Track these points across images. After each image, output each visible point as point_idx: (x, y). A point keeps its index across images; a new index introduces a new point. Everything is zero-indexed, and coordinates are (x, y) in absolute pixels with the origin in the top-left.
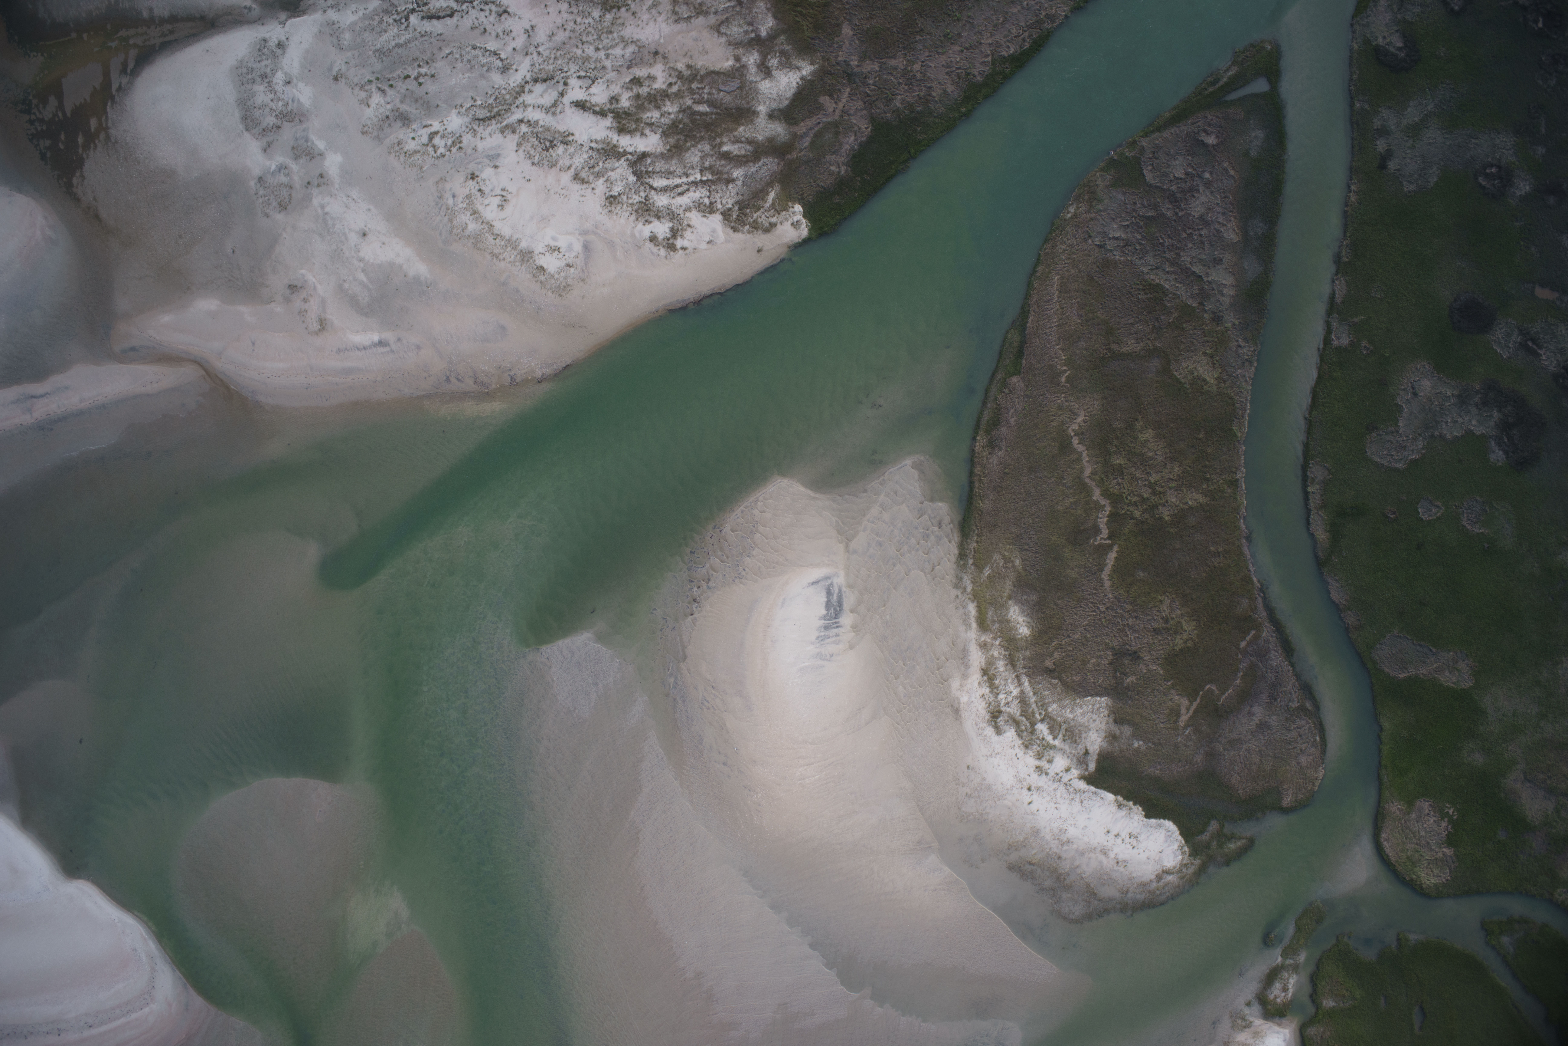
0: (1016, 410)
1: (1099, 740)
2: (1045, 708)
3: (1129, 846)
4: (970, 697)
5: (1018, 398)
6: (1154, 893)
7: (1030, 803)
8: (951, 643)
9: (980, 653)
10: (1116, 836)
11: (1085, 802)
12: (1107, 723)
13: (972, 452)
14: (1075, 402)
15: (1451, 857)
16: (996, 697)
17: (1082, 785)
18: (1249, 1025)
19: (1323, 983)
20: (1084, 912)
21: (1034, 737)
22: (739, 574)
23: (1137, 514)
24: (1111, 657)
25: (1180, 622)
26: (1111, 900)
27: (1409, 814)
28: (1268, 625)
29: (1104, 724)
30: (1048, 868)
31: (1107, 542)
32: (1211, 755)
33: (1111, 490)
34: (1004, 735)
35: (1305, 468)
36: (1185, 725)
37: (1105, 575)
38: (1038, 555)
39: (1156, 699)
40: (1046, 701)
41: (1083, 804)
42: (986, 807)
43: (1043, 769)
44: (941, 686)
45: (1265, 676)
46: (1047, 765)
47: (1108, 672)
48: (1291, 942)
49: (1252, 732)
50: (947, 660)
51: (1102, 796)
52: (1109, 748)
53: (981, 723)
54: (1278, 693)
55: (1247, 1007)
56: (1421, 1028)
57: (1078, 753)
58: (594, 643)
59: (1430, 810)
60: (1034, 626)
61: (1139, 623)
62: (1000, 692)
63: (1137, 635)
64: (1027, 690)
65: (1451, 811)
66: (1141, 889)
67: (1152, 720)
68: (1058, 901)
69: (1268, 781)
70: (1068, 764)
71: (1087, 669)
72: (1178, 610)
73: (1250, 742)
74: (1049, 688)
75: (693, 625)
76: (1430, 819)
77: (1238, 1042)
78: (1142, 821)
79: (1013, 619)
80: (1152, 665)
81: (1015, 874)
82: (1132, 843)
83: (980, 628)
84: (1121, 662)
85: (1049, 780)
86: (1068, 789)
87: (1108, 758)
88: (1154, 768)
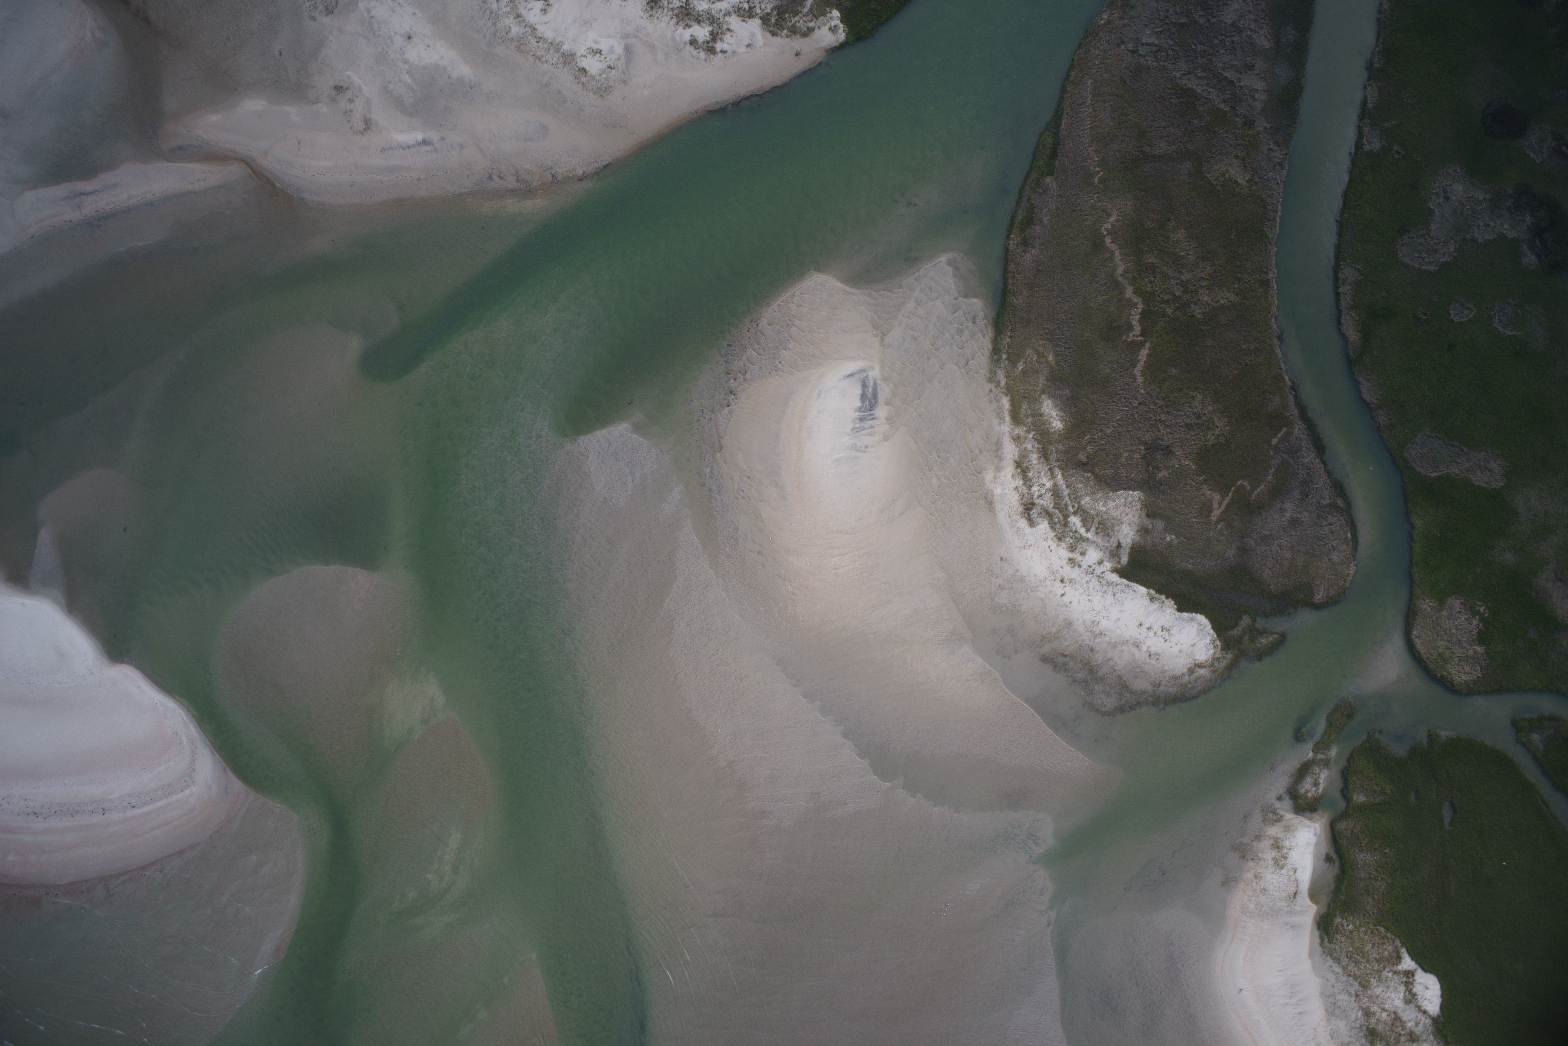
0: (1049, 209)
1: (1132, 533)
2: (1078, 500)
3: (1161, 639)
4: (1003, 489)
5: (1051, 197)
6: (1186, 686)
7: (1063, 595)
8: (985, 436)
9: (1013, 446)
10: (1148, 629)
11: (1118, 595)
12: (1140, 517)
13: (1007, 249)
14: (1108, 202)
15: (1482, 654)
16: (1030, 490)
17: (1115, 578)
18: (1280, 819)
19: (1354, 778)
20: (1116, 704)
21: (1067, 530)
22: (776, 367)
23: (1169, 311)
24: (1144, 452)
25: (1212, 418)
26: (1143, 692)
27: (1440, 611)
28: (1300, 423)
29: (1136, 518)
30: (1081, 660)
31: (1140, 338)
32: (1243, 550)
33: (1143, 288)
34: (1038, 527)
35: (1336, 269)
36: (1217, 519)
37: (1137, 371)
38: (1071, 350)
39: (1188, 494)
40: (1079, 494)
41: (1116, 597)
42: (1019, 599)
43: (1076, 561)
44: (975, 478)
45: (1297, 473)
46: (1080, 558)
47: (1140, 467)
48: (1322, 737)
49: (1284, 528)
50: (981, 453)
51: (1134, 589)
52: (1142, 541)
53: (1015, 515)
54: (1309, 489)
55: (1278, 801)
56: (1451, 824)
57: (1111, 546)
58: (631, 433)
59: (1461, 608)
60: (1067, 420)
61: (1172, 419)
62: (1033, 485)
63: (1170, 430)
64: (1060, 483)
65: (1482, 609)
66: (1173, 683)
67: (1184, 514)
68: (1090, 693)
69: (1300, 577)
70: (1101, 557)
71: (1119, 463)
72: (1210, 407)
73: (1282, 538)
74: (1082, 481)
75: (729, 416)
76: (1461, 616)
77: (1269, 835)
78: (1174, 614)
79: (1046, 413)
80: (1184, 460)
81: (1047, 666)
82: (1164, 636)
83: (1014, 421)
84: (1153, 456)
85: (1082, 572)
86: (1101, 582)
87: (1140, 551)
88: (1186, 562)
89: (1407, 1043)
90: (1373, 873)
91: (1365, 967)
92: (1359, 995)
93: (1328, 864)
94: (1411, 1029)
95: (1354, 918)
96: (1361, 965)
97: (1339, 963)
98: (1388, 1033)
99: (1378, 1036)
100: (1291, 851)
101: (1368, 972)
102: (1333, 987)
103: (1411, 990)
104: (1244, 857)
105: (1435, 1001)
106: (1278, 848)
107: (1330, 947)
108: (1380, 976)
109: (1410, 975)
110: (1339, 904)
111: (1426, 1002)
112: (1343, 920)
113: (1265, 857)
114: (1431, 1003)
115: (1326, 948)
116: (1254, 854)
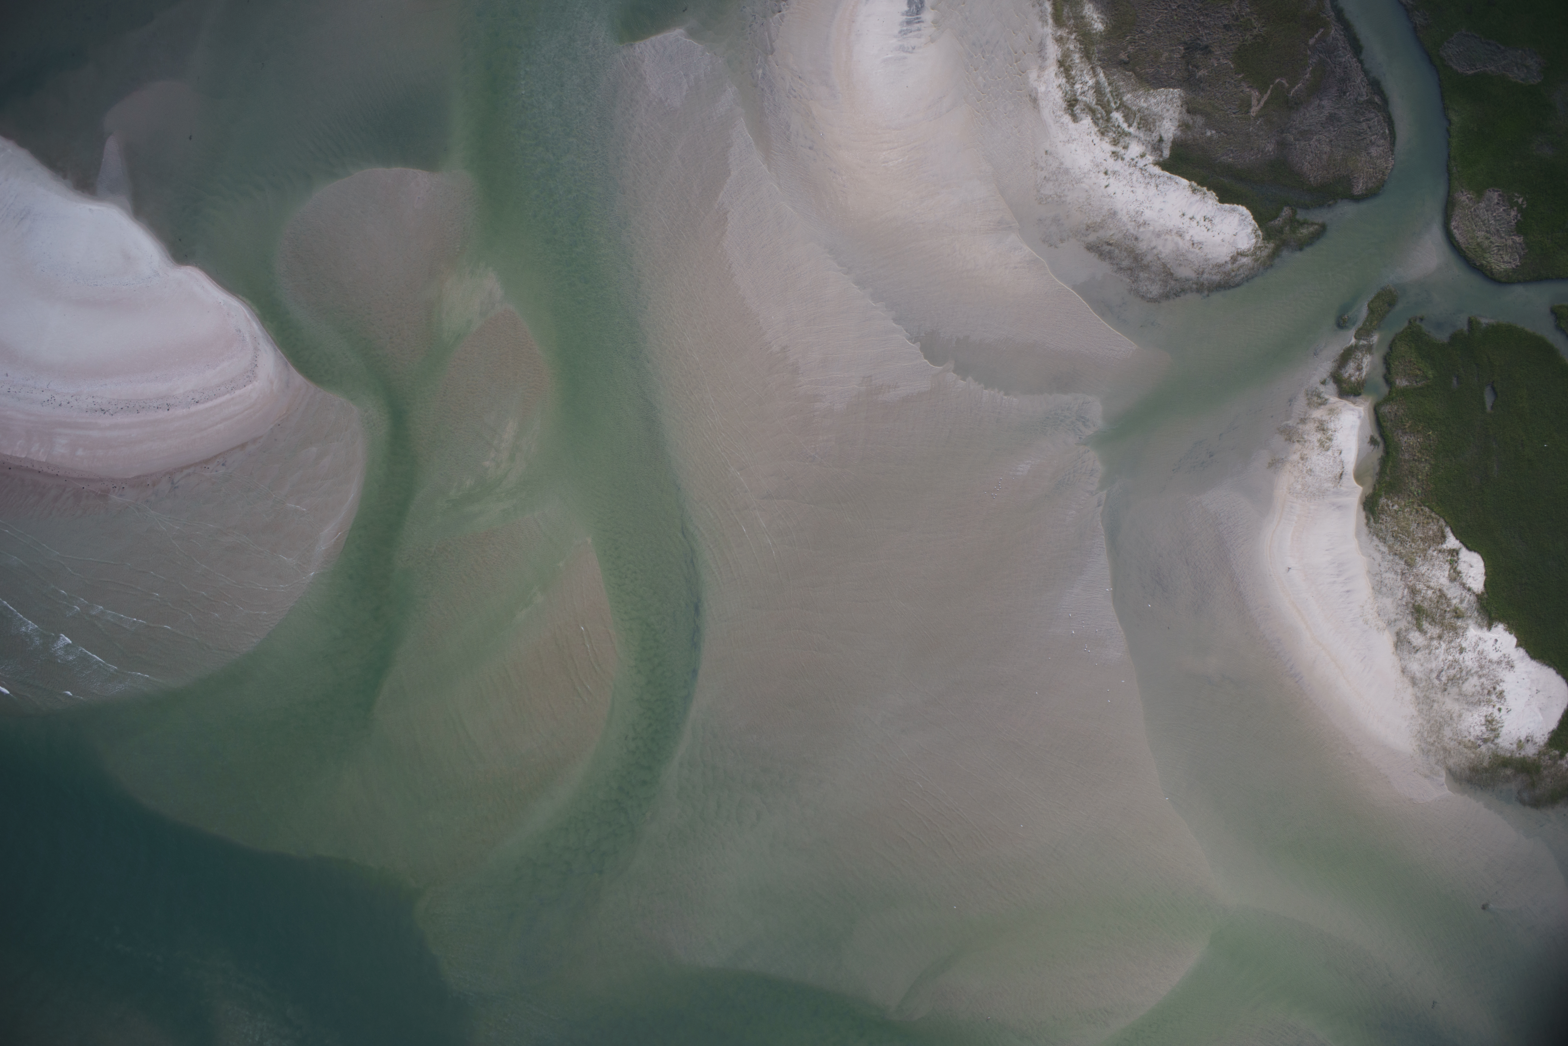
1: (1173, 128)
2: (1120, 97)
3: (1203, 228)
4: (1047, 87)
6: (1229, 274)
7: (1107, 186)
8: (1028, 38)
9: (1056, 47)
10: (1191, 219)
11: (1160, 186)
12: (1181, 113)
15: (1520, 244)
16: (1073, 87)
17: (1157, 170)
18: (1324, 402)
19: (1397, 363)
20: (1161, 291)
21: (1110, 125)
24: (1183, 51)
25: (1249, 20)
26: (1187, 280)
27: (1478, 203)
28: (1337, 24)
29: (1177, 114)
30: (1126, 248)
32: (1282, 145)
34: (1082, 122)
36: (1256, 115)
39: (1227, 91)
40: (1121, 91)
41: (1158, 188)
42: (1064, 190)
43: (1120, 154)
44: (1020, 77)
45: (1334, 71)
46: (1123, 151)
47: (1180, 65)
48: (1364, 324)
49: (1322, 124)
50: (1025, 54)
51: (1177, 181)
52: (1183, 136)
53: (1058, 111)
54: (1346, 87)
55: (1322, 385)
56: (1492, 408)
57: (1153, 141)
58: (685, 38)
59: (1499, 200)
60: (1108, 22)
61: (1210, 21)
62: (1076, 82)
63: (1208, 31)
64: (1103, 81)
65: (1520, 200)
66: (1217, 270)
67: (1223, 110)
68: (1135, 281)
69: (1339, 170)
70: (1143, 151)
71: (1160, 62)
72: (1248, 9)
73: (1320, 133)
74: (1124, 79)
75: (780, 21)
76: (1499, 208)
77: (1314, 418)
78: (1216, 205)
79: (1087, 16)
80: (1223, 59)
81: (1093, 254)
82: (1206, 226)
83: (1056, 24)
84: (1193, 55)
85: (1125, 165)
86: (1143, 174)
87: (1181, 146)
88: (1226, 156)
89: (1452, 619)
90: (1417, 454)
91: (1411, 546)
92: (1405, 573)
93: (1372, 447)
94: (1456, 605)
95: (1399, 499)
96: (1407, 544)
97: (1385, 543)
98: (1434, 610)
99: (1424, 613)
100: (1336, 433)
101: (1414, 551)
102: (1380, 565)
103: (1456, 568)
104: (1290, 440)
105: (1480, 579)
106: (1323, 430)
107: (1376, 527)
108: (1426, 554)
109: (1455, 554)
110: (1384, 485)
111: (1470, 580)
112: (1388, 501)
113: (1310, 439)
114: (1475, 580)
115: (1372, 528)
116: (1300, 436)
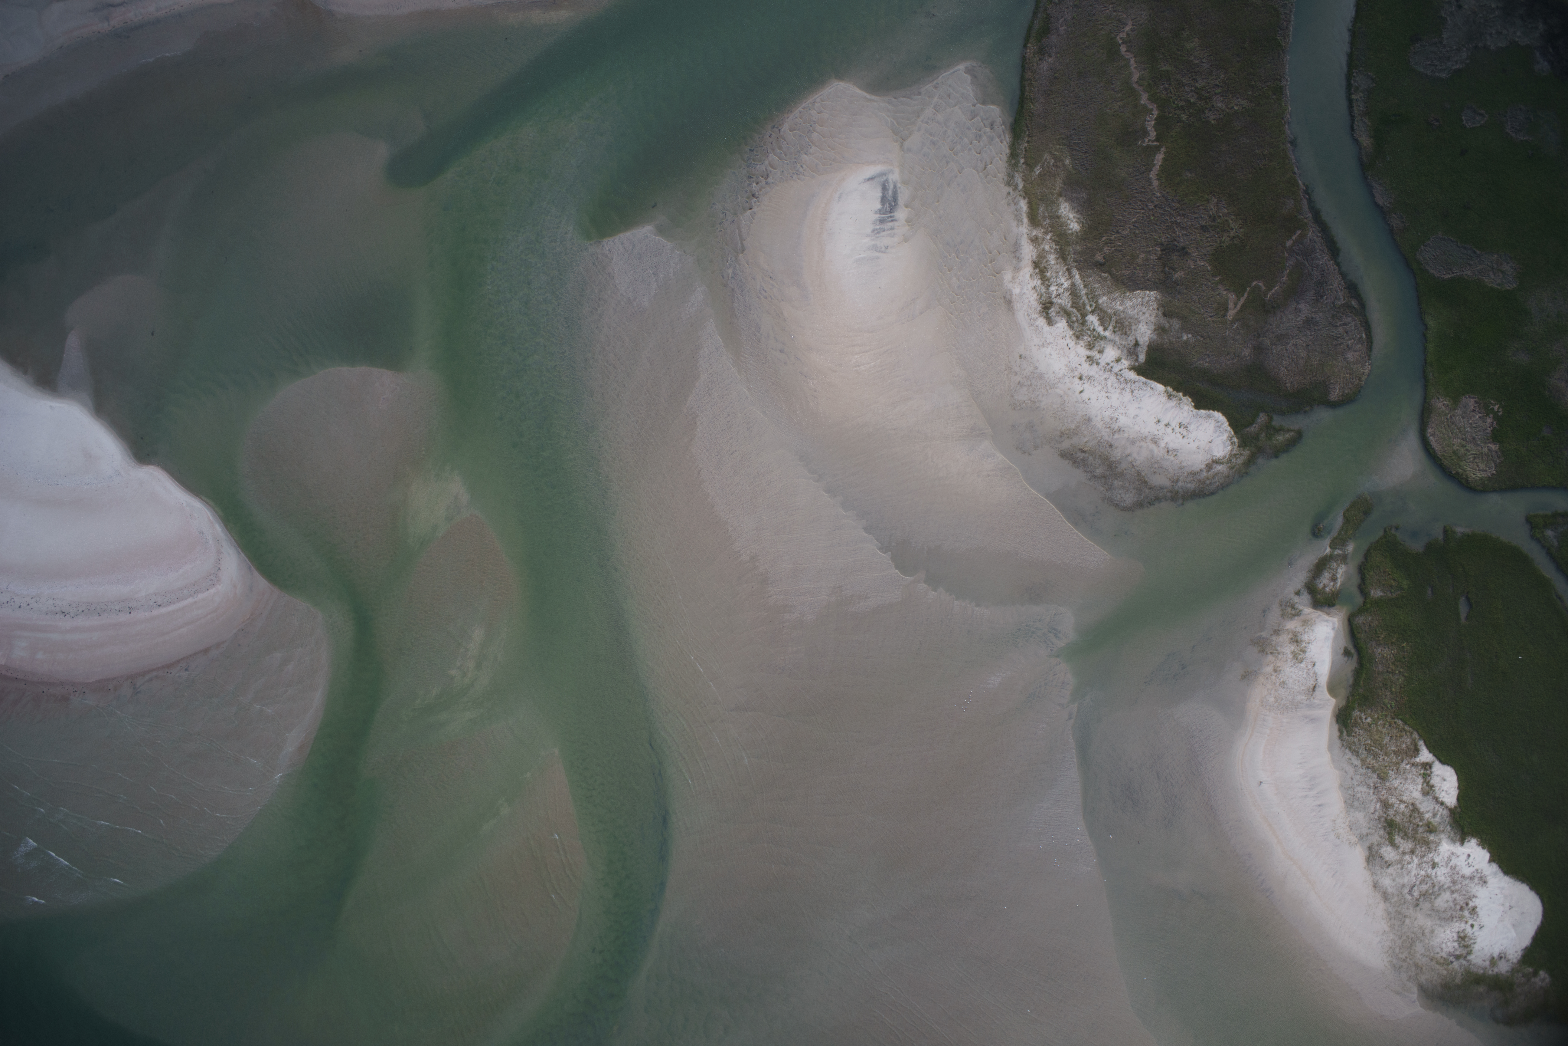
0: (1065, 19)
1: (1149, 332)
2: (1095, 300)
3: (1179, 435)
4: (1022, 289)
5: (1067, 8)
6: (1204, 482)
7: (1081, 392)
8: (1003, 237)
9: (1031, 247)
10: (1166, 426)
11: (1136, 392)
12: (1157, 316)
13: (1024, 58)
14: (1123, 12)
15: (1496, 452)
16: (1048, 289)
17: (1132, 375)
18: (1298, 614)
19: (1371, 573)
20: (1135, 499)
21: (1085, 328)
22: (797, 170)
23: (1184, 117)
24: (1160, 253)
25: (1227, 221)
26: (1162, 488)
27: (1455, 409)
28: (1314, 226)
29: (1153, 317)
30: (1100, 456)
31: (1155, 143)
32: (1259, 349)
33: (1158, 95)
34: (1056, 326)
35: (1349, 77)
36: (1233, 319)
37: (1153, 175)
38: (1087, 155)
39: (1204, 293)
40: (1097, 293)
41: (1134, 394)
42: (1038, 395)
43: (1094, 359)
44: (994, 278)
45: (1311, 274)
46: (1098, 356)
47: (1157, 267)
48: (1339, 533)
49: (1299, 328)
50: (1000, 254)
51: (1152, 387)
52: (1159, 340)
53: (1033, 314)
54: (1323, 290)
55: (1296, 596)
56: (1467, 618)
57: (1128, 345)
58: (655, 235)
59: (1475, 407)
60: (1084, 222)
61: (1187, 221)
62: (1051, 284)
63: (1185, 232)
64: (1078, 283)
65: (1496, 407)
66: (1192, 478)
67: (1200, 314)
68: (1109, 489)
69: (1315, 376)
70: (1119, 355)
71: (1136, 264)
72: (1225, 209)
73: (1297, 337)
74: (1099, 281)
75: (751, 218)
76: (1475, 415)
77: (1287, 629)
78: (1192, 411)
79: (1063, 216)
80: (1200, 261)
81: (1067, 461)
82: (1182, 433)
83: (1031, 223)
84: (1169, 257)
85: (1100, 370)
86: (1119, 379)
87: (1157, 350)
88: (1203, 360)
89: (1425, 834)
90: (1391, 666)
91: (1384, 759)
92: (1378, 787)
93: (1346, 659)
94: (1429, 820)
95: (1372, 711)
96: (1380, 758)
97: (1357, 756)
98: (1406, 825)
99: (1396, 828)
100: (1310, 645)
101: (1386, 764)
102: (1352, 779)
103: (1429, 782)
104: (1263, 652)
105: (1453, 793)
106: (1297, 642)
107: (1349, 740)
108: (1398, 768)
109: (1428, 767)
110: (1358, 697)
111: (1443, 794)
112: (1362, 714)
113: (1284, 651)
114: (1448, 794)
115: (1344, 741)
116: (1273, 648)
